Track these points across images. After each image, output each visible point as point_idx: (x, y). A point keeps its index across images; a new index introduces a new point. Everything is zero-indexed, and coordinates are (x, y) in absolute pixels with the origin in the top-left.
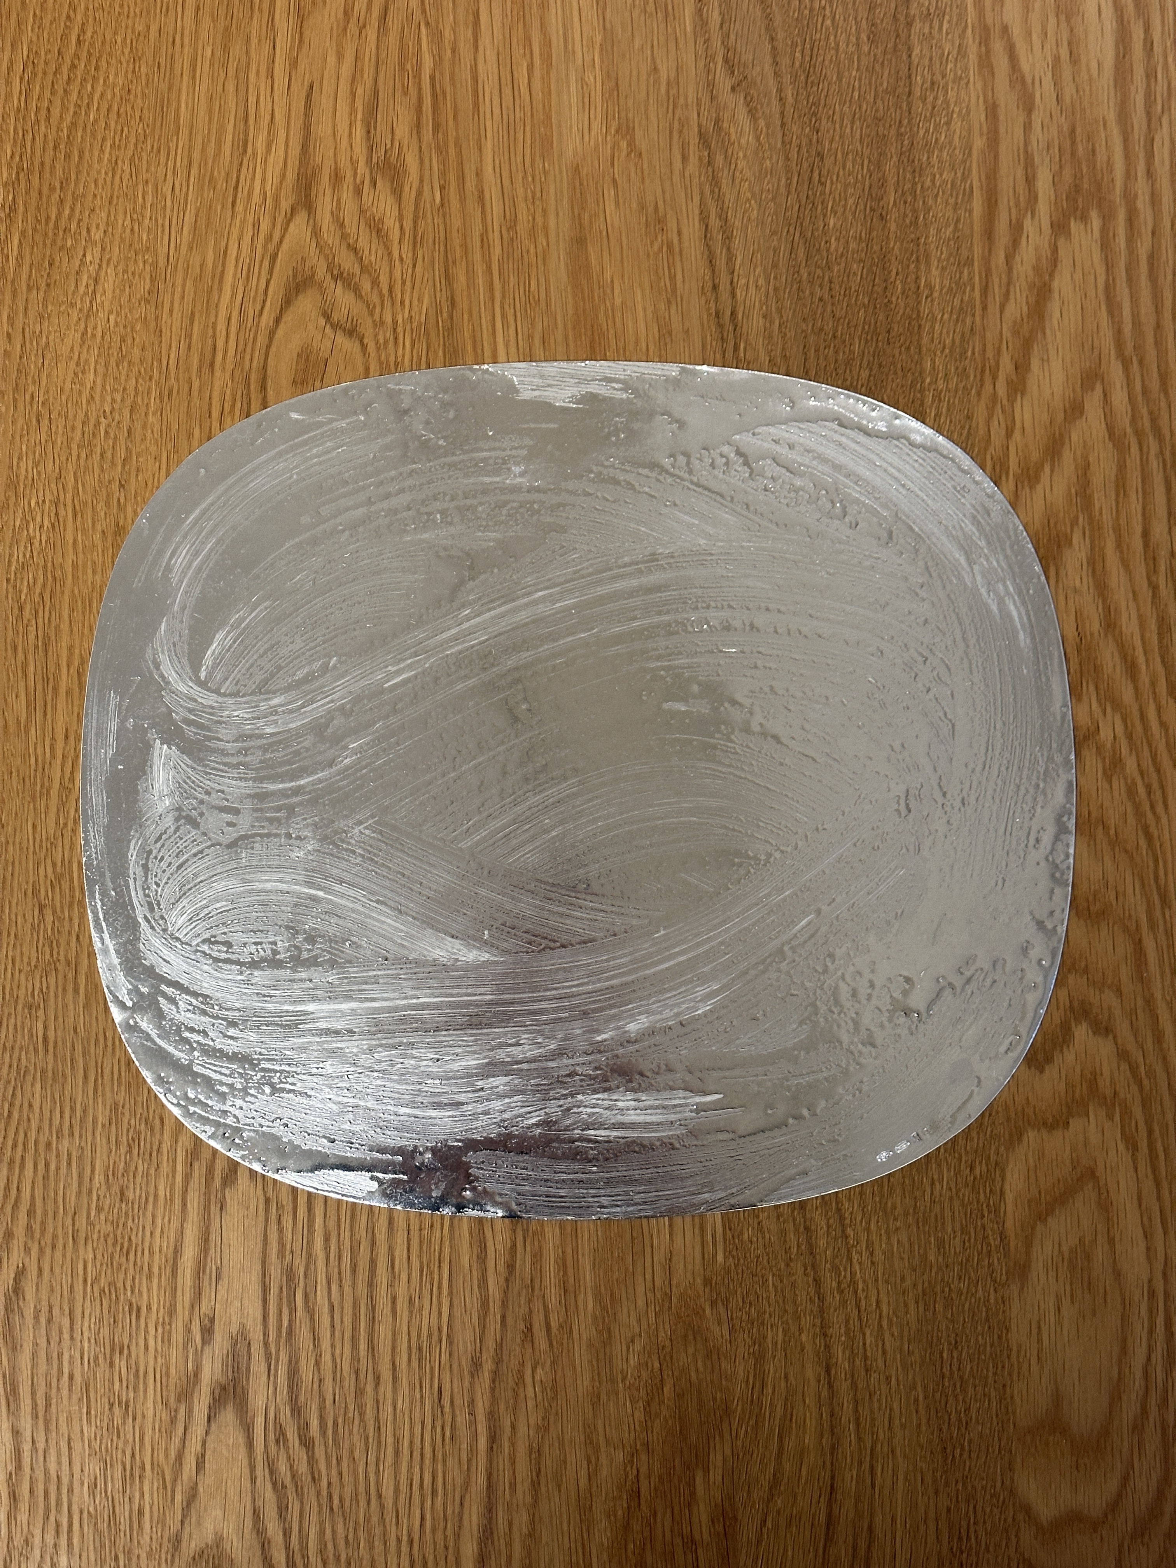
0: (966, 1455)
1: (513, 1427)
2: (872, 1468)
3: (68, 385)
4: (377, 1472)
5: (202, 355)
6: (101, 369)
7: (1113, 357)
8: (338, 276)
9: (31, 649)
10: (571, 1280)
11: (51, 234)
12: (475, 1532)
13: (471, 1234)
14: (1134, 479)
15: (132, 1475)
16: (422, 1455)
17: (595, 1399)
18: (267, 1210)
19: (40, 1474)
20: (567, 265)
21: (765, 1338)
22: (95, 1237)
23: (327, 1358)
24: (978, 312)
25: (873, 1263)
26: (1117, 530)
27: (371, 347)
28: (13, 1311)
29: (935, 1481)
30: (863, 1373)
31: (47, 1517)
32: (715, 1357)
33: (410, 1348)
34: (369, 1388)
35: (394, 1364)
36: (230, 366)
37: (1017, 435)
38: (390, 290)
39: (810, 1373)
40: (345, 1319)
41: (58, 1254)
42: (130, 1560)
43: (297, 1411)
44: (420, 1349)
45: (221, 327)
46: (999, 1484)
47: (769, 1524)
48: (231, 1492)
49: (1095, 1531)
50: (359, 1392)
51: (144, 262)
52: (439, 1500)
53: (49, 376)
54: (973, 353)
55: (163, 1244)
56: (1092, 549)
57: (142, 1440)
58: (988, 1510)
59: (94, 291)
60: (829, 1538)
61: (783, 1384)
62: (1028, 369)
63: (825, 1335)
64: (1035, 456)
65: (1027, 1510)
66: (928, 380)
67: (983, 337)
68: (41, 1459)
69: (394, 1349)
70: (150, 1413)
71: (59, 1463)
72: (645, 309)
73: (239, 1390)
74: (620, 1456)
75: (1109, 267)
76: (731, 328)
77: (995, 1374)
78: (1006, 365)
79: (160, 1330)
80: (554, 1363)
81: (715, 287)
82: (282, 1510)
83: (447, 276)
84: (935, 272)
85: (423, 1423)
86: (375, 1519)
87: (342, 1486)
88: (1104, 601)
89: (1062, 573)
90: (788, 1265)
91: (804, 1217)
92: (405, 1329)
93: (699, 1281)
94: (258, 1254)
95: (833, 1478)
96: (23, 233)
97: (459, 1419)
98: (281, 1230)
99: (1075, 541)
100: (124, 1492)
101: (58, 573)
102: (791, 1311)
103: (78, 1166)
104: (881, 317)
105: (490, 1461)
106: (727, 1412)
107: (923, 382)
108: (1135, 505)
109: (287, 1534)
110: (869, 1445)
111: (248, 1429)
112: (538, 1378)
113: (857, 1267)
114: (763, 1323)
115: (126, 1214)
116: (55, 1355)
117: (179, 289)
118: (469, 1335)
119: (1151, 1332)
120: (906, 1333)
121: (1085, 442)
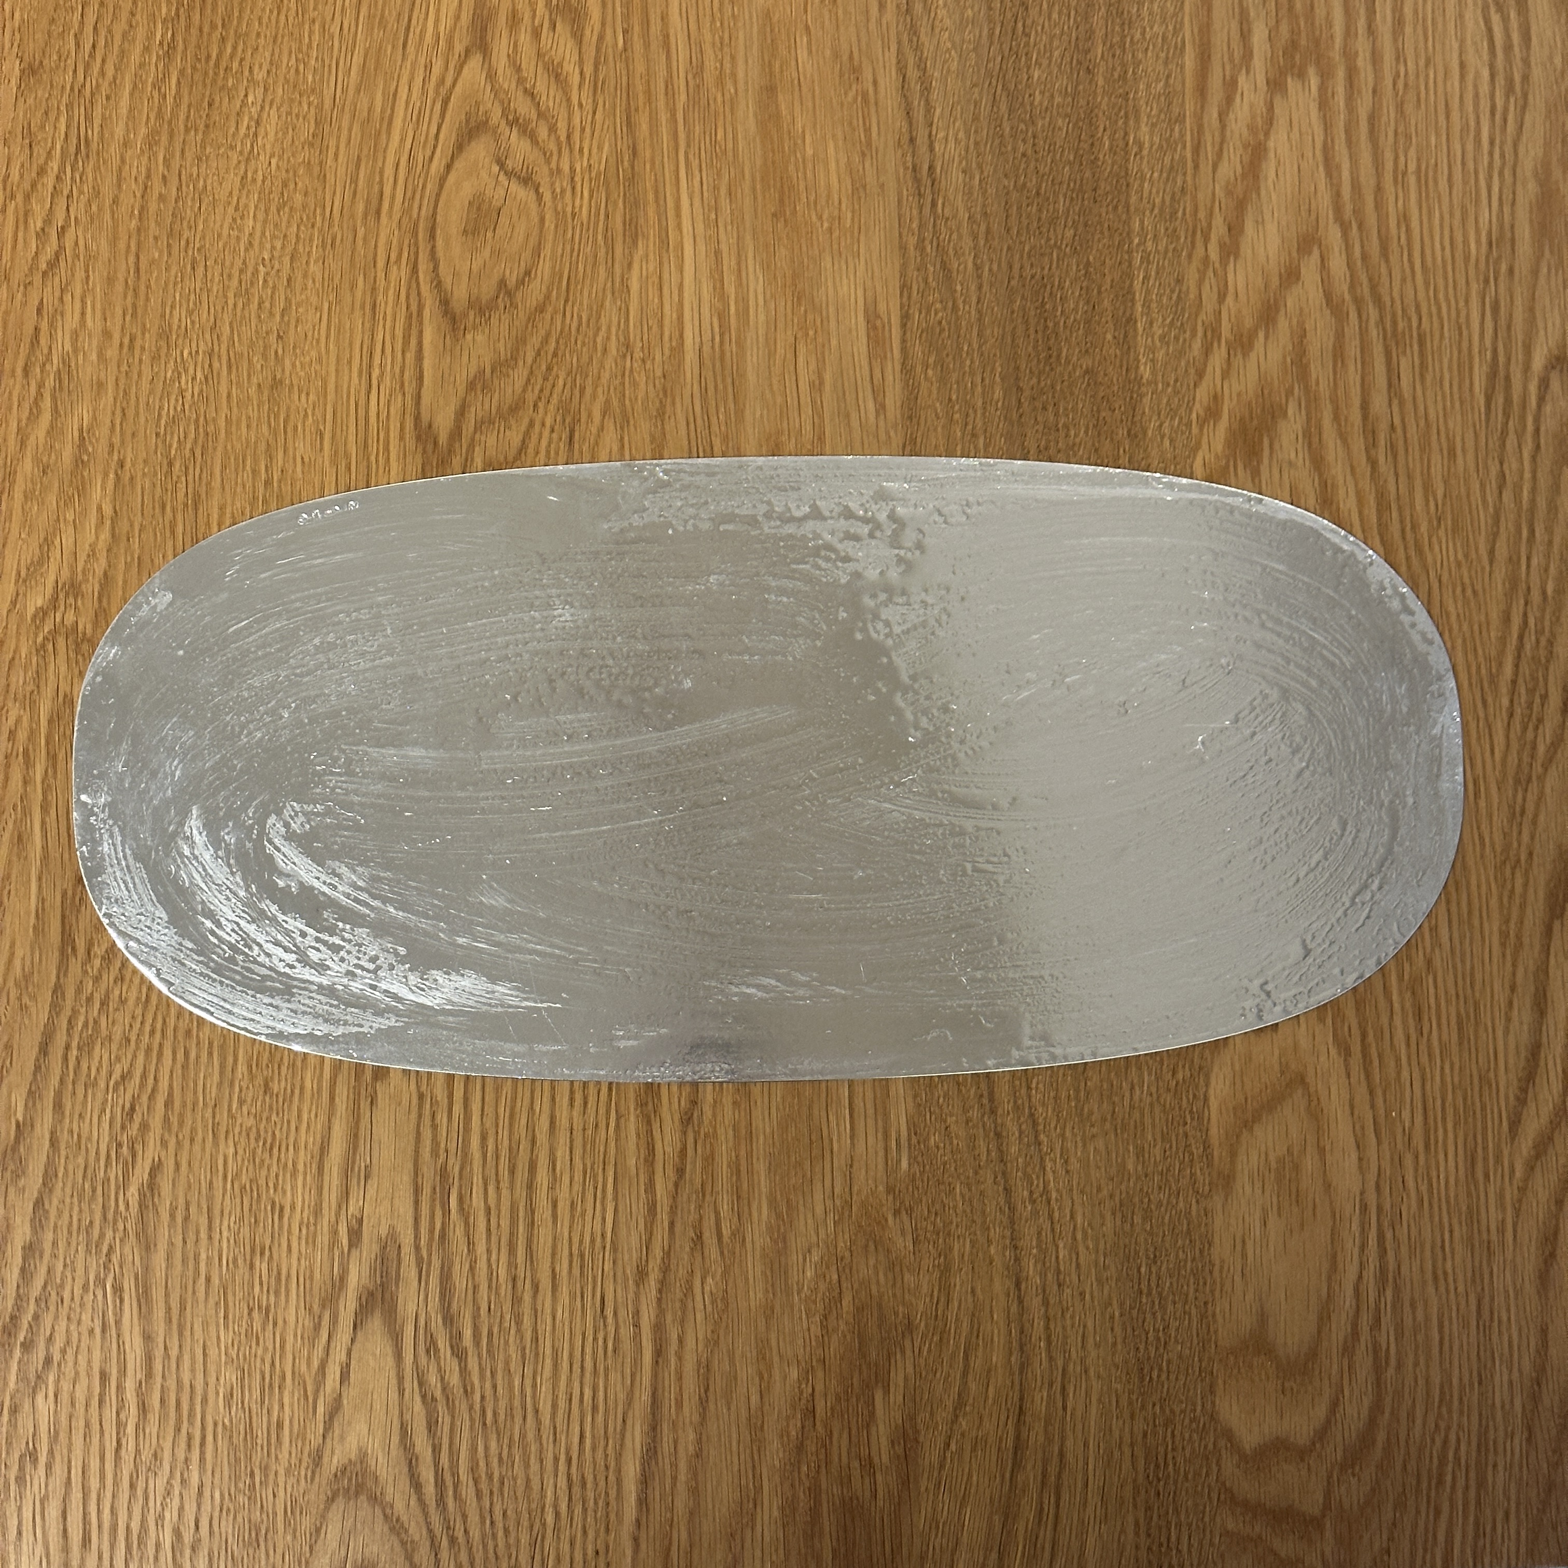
0: (1164, 1376)
1: (681, 1341)
2: (1063, 1388)
3: (225, 232)
4: (534, 1386)
5: (368, 202)
6: (261, 216)
7: (1331, 220)
8: (514, 122)
9: (180, 507)
10: (745, 1186)
11: (211, 73)
12: (638, 1452)
13: (638, 1135)
14: (1353, 348)
15: (271, 1385)
16: (582, 1367)
17: (769, 1312)
18: (420, 1106)
19: (172, 1384)
20: (755, 115)
21: (951, 1249)
22: (237, 1130)
23: (482, 1265)
24: (1190, 171)
25: (1067, 1172)
26: (1334, 401)
27: (547, 196)
28: (147, 1207)
29: (1130, 1403)
30: (1056, 1287)
31: (178, 1430)
32: (897, 1269)
33: (571, 1254)
34: (527, 1297)
35: (553, 1270)
36: (396, 217)
37: (1230, 299)
38: (568, 137)
39: (997, 1286)
40: (502, 1223)
41: (197, 1148)
42: (266, 1476)
43: (449, 1319)
44: (582, 1256)
45: (389, 172)
46: (1199, 1408)
47: (953, 1447)
48: (377, 1406)
49: (1302, 1460)
50: (516, 1300)
51: (309, 104)
52: (600, 1418)
53: (206, 221)
54: (1184, 214)
55: (309, 1139)
56: (1309, 419)
57: (282, 1347)
58: (1187, 1436)
59: (256, 134)
60: (1017, 1465)
61: (970, 1299)
62: (1242, 231)
63: (1016, 1248)
64: (1248, 323)
65: (1229, 1435)
66: (1136, 241)
67: (1194, 198)
68: (174, 1366)
69: (554, 1254)
70: (292, 1319)
71: (193, 1370)
72: (837, 162)
73: (388, 1296)
74: (794, 1374)
75: (1327, 127)
76: (929, 183)
77: (1197, 1290)
78: (1219, 228)
79: (304, 1231)
80: (725, 1273)
81: (912, 140)
82: (432, 1425)
83: (629, 124)
84: (1144, 128)
85: (584, 1334)
86: (531, 1436)
87: (496, 1399)
88: (1320, 475)
89: (1277, 446)
90: (976, 1173)
91: (995, 1122)
92: (566, 1234)
93: (881, 1188)
94: (410, 1149)
95: (1021, 1399)
96: (182, 72)
97: (622, 1331)
98: (434, 1127)
99: (1290, 412)
100: (263, 1402)
101: (211, 429)
102: (979, 1221)
103: (220, 1055)
104: (1088, 174)
105: (655, 1375)
106: (910, 1327)
107: (1131, 243)
108: (1353, 376)
109: (436, 1450)
110: (1060, 1363)
111: (396, 1339)
112: (707, 1289)
113: (1050, 1176)
114: (949, 1234)
115: (271, 1108)
116: (191, 1256)
117: (345, 132)
118: (634, 1241)
119: (1363, 1247)
120: (1102, 1246)
121: (1301, 309)
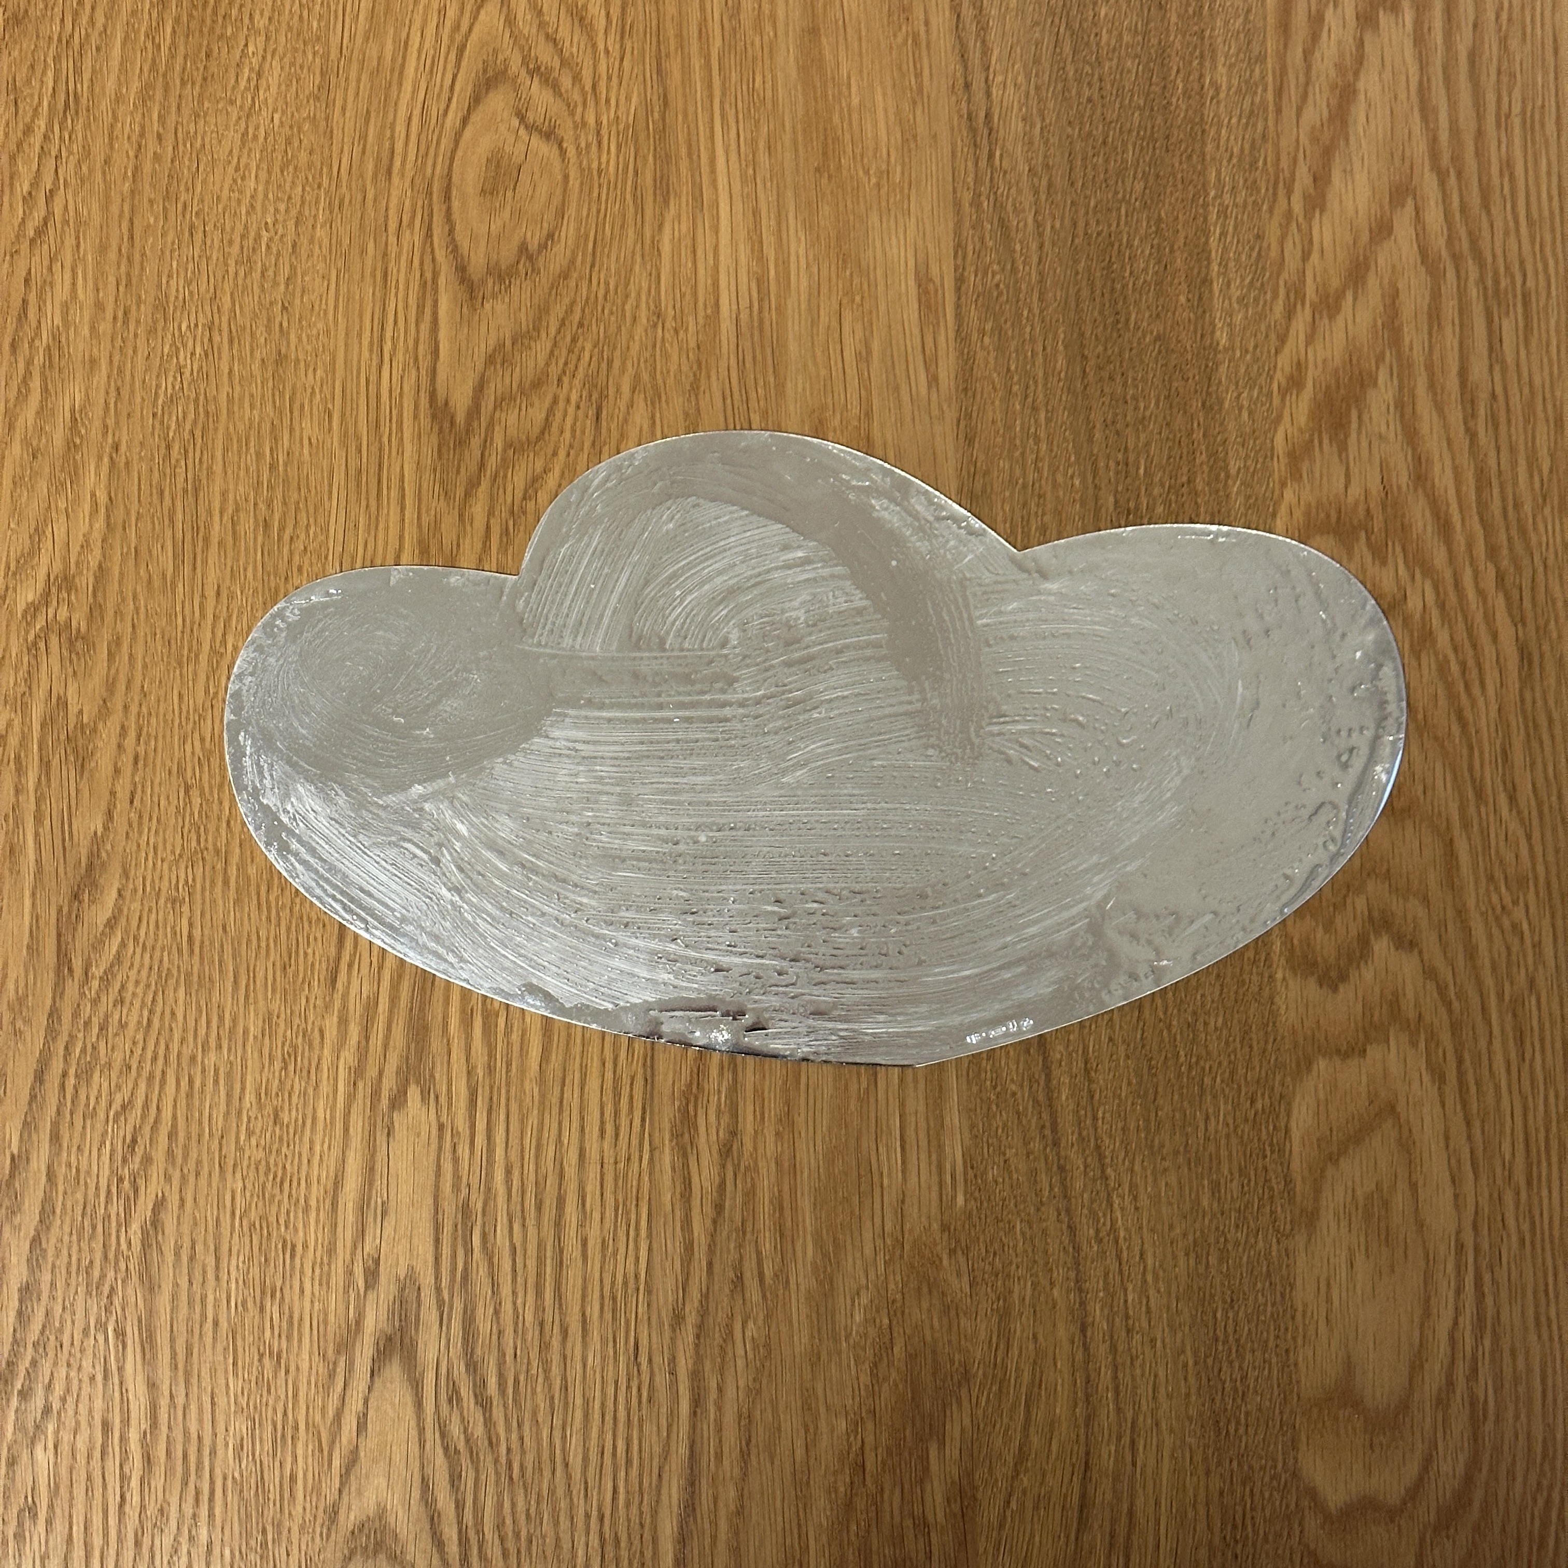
0: (1242, 1430)
1: (720, 1389)
2: (1133, 1442)
3: (225, 193)
4: (564, 1437)
5: (378, 159)
6: (263, 175)
7: (1427, 168)
8: (535, 71)
9: (180, 493)
10: (789, 1224)
11: (208, 22)
12: (675, 1509)
13: (673, 1169)
14: (1450, 308)
15: (283, 1436)
16: (615, 1418)
17: (814, 1359)
18: (441, 1137)
19: (178, 1434)
20: (797, 60)
21: (1011, 1292)
22: (245, 1163)
23: (507, 1307)
24: (1271, 117)
25: (1137, 1209)
26: (1430, 367)
27: (571, 152)
28: (150, 1246)
29: (1205, 1459)
30: (1124, 1334)
31: (185, 1483)
32: (953, 1313)
33: (602, 1297)
34: (556, 1343)
35: (584, 1315)
36: (409, 174)
37: (1315, 257)
38: (594, 87)
39: (1062, 1333)
40: (528, 1262)
41: (203, 1181)
42: (279, 1533)
43: (472, 1366)
44: (614, 1299)
45: (400, 129)
46: (1280, 1465)
47: (1014, 1505)
48: (397, 1458)
49: (1392, 1521)
50: (544, 1346)
51: (314, 54)
52: (634, 1472)
53: (204, 182)
54: (1265, 163)
55: (322, 1173)
56: (1401, 388)
57: (295, 1396)
58: (1267, 1495)
59: (257, 87)
60: (1083, 1522)
61: (1031, 1346)
62: (1329, 181)
63: (1080, 1290)
64: (1335, 283)
65: (1312, 1493)
66: (1212, 193)
67: (1277, 145)
68: (180, 1417)
69: (584, 1297)
70: (305, 1366)
71: (201, 1421)
72: (886, 110)
73: (407, 1341)
74: (842, 1425)
75: (1423, 66)
76: (986, 132)
77: (1277, 1337)
78: (1303, 178)
79: (317, 1271)
80: (768, 1317)
81: (967, 86)
82: (455, 1479)
83: (659, 72)
84: (1222, 70)
85: (616, 1382)
86: (560, 1491)
87: (523, 1452)
88: (1414, 450)
89: (1366, 417)
90: (1038, 1210)
91: (1058, 1154)
92: (597, 1275)
93: (935, 1226)
94: (429, 1187)
95: (1087, 1454)
96: (177, 20)
97: (657, 1379)
98: (456, 1161)
99: (1381, 381)
100: (274, 1455)
101: (211, 408)
102: (1041, 1262)
103: (226, 1084)
104: (1159, 120)
105: (693, 1427)
106: (966, 1376)
107: (1207, 195)
108: (1451, 339)
109: (459, 1506)
110: (1129, 1415)
111: (416, 1386)
112: (748, 1334)
113: (1118, 1214)
114: (1008, 1275)
115: (281, 1139)
116: (198, 1298)
117: (353, 84)
118: (670, 1284)
119: (1459, 1291)
120: (1174, 1288)
121: (1394, 267)
